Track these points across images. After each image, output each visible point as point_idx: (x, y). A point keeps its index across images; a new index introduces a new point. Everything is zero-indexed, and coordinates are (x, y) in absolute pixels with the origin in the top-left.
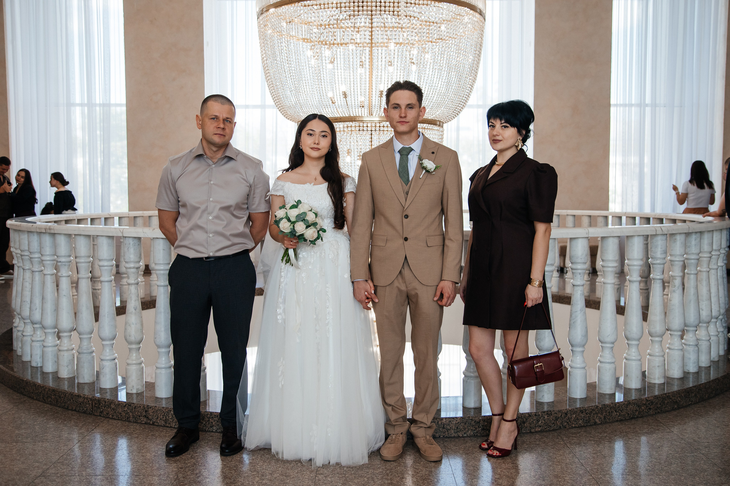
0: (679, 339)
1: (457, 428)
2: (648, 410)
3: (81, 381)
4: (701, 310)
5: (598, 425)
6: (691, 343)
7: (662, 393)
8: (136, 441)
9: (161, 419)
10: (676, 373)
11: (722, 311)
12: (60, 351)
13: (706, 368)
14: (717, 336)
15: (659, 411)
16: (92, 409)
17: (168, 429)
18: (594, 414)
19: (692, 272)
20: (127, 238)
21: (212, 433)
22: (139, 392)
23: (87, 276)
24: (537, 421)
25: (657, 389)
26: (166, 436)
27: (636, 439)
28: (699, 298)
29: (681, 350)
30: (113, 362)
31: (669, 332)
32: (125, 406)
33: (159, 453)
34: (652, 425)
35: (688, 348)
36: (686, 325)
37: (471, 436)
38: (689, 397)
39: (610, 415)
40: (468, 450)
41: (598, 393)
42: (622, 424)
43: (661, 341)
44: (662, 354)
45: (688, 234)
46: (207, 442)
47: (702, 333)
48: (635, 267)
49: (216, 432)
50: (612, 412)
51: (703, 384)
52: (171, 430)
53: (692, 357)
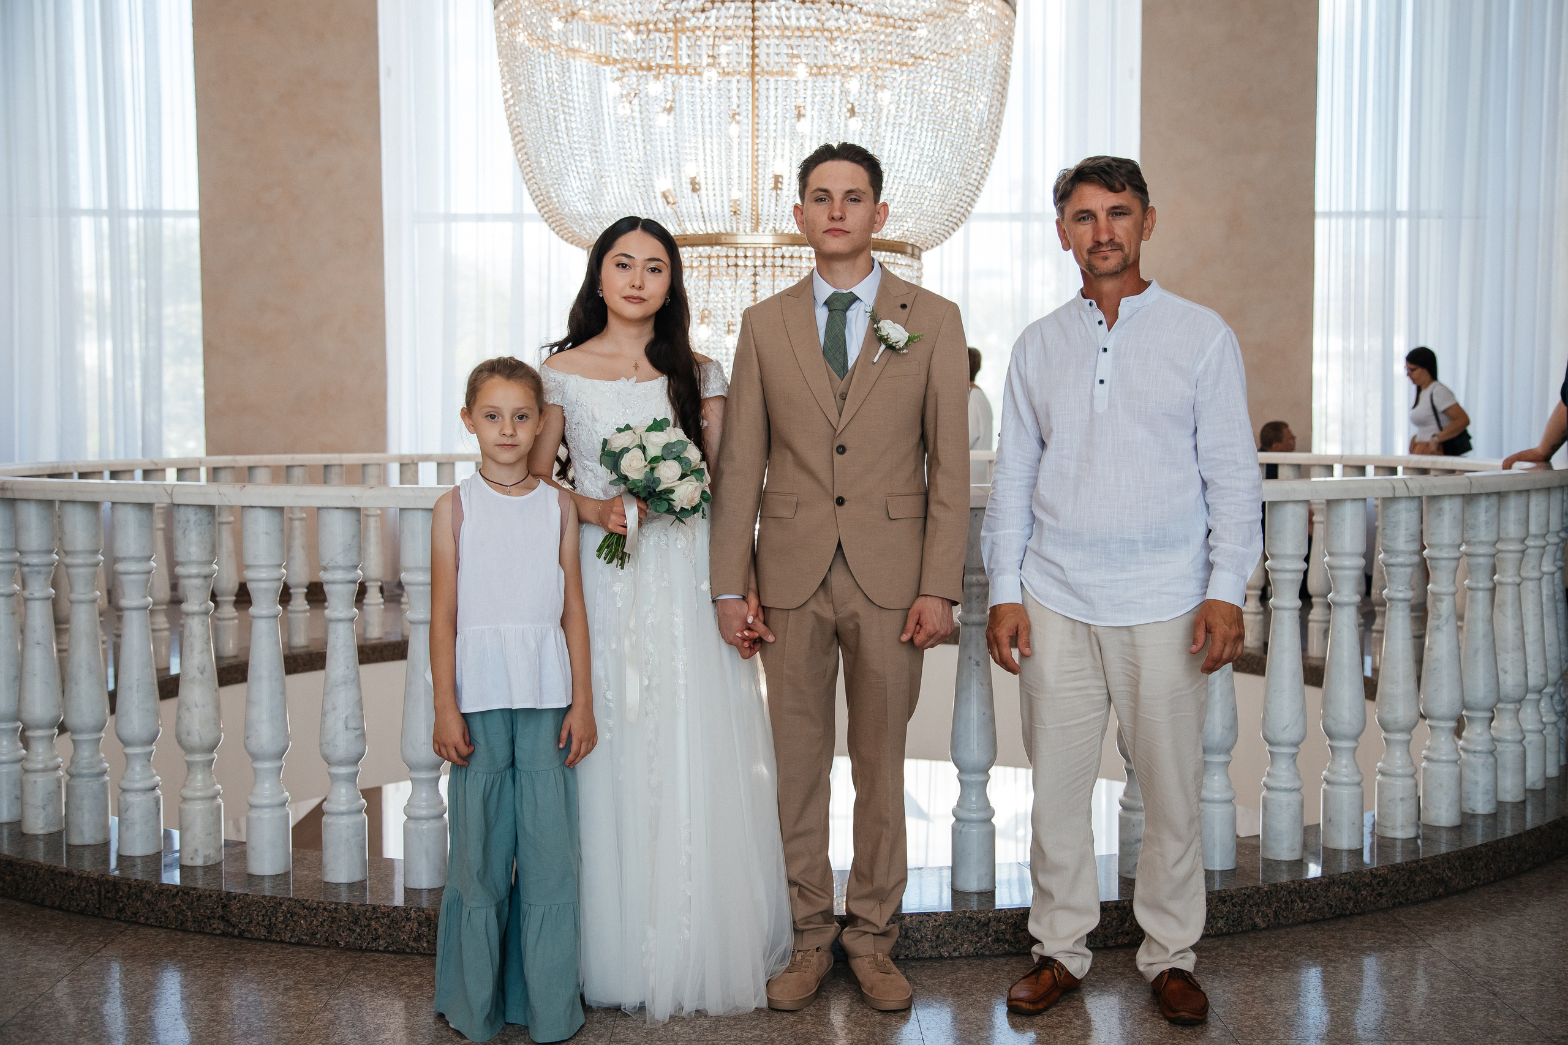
0: (1451, 736)
1: (938, 937)
2: (1375, 898)
3: (76, 840)
4: (1501, 673)
5: (1261, 930)
6: (1479, 748)
7: (1408, 860)
8: (198, 973)
9: (258, 924)
10: (1443, 815)
11: (1553, 676)
12: (26, 771)
13: (1515, 805)
14: (1541, 732)
15: (1401, 900)
16: (100, 904)
17: (274, 945)
18: (1251, 906)
19: (1481, 585)
20: (182, 509)
21: (377, 955)
22: (210, 863)
23: (91, 596)
24: (1121, 921)
25: (1399, 849)
26: (268, 962)
27: (1345, 962)
28: (1498, 644)
29: (1456, 762)
30: (151, 795)
31: (1427, 722)
32: (175, 896)
33: (251, 999)
34: (1383, 932)
35: (1472, 758)
36: (1465, 706)
37: (969, 956)
38: (1472, 870)
39: (1287, 908)
40: (961, 987)
41: (1264, 859)
42: (1316, 929)
43: (1409, 741)
44: (1410, 770)
45: (1469, 499)
46: (364, 974)
47: (1504, 725)
48: (1347, 572)
49: (386, 951)
50: (1292, 902)
51: (1503, 839)
52: (282, 948)
53: (1480, 777)
